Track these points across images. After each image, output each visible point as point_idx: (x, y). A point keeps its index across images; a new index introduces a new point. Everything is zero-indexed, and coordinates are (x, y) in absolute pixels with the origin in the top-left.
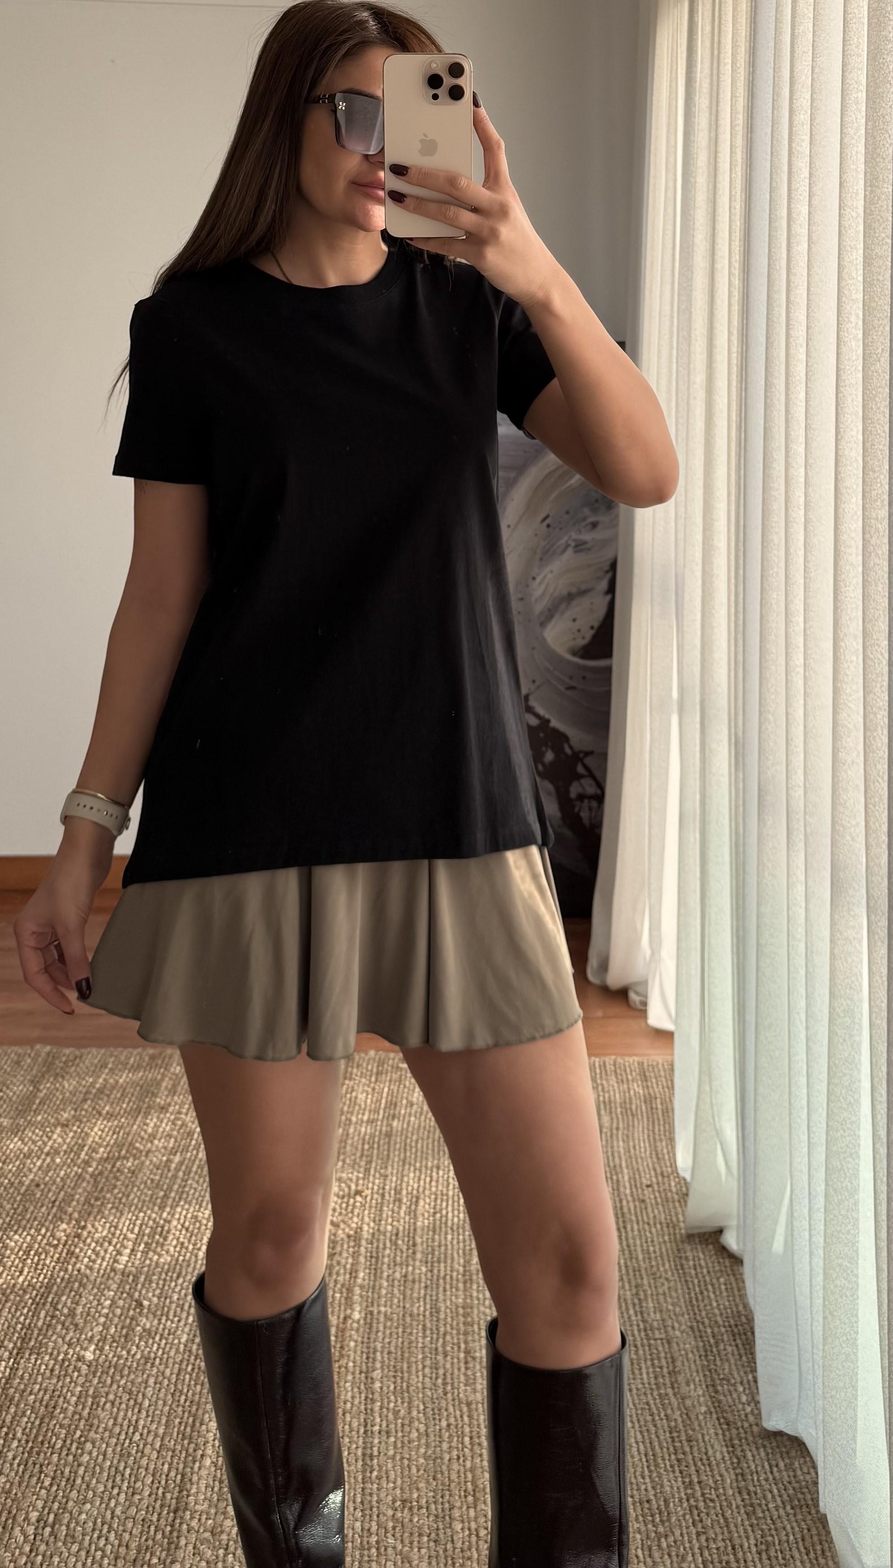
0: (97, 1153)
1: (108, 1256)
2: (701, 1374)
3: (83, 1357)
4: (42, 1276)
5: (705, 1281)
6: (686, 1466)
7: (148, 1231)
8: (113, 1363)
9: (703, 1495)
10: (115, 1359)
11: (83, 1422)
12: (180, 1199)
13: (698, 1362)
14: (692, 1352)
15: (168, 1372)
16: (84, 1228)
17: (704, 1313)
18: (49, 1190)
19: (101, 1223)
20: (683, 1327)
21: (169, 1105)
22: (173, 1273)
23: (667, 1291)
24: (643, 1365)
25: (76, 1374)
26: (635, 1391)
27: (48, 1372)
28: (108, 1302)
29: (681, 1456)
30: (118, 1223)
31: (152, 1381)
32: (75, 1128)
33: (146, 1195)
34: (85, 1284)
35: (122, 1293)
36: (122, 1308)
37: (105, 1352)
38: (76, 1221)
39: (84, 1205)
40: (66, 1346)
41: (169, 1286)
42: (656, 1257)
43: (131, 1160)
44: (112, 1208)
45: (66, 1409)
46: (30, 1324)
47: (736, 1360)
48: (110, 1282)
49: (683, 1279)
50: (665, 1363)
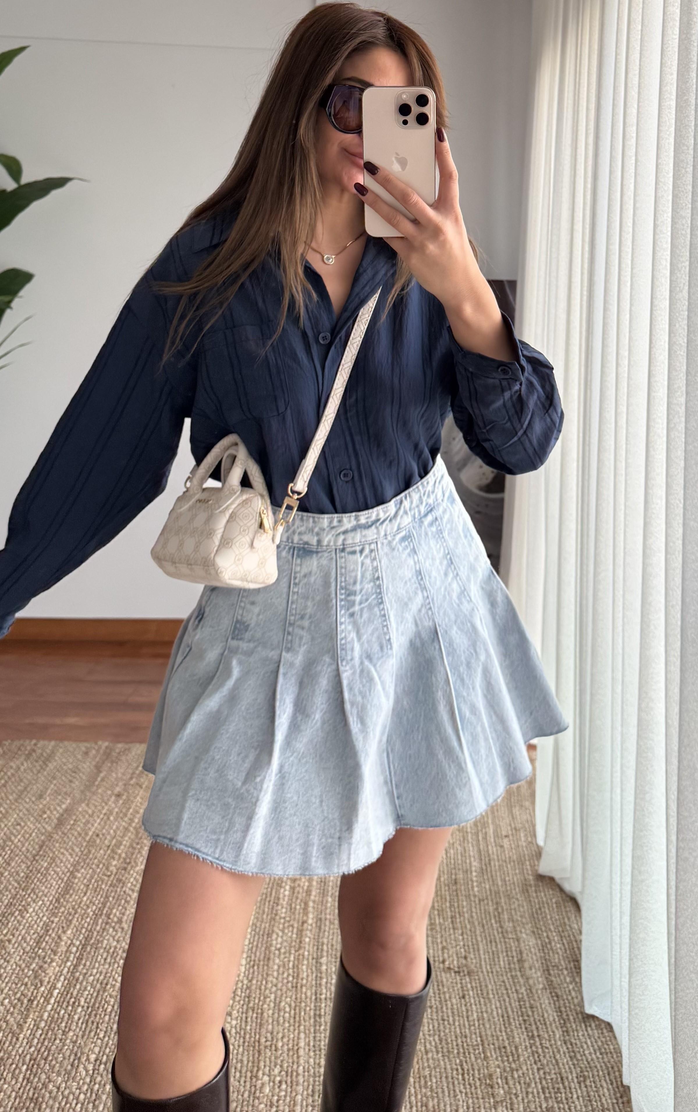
2: (540, 963)
4: (100, 896)
5: (543, 901)
6: (530, 1025)
9: (541, 1044)
13: (537, 954)
14: (534, 947)
20: (528, 931)
26: (495, 973)
29: (526, 1018)
42: (510, 884)
47: (563, 954)
49: (527, 899)
50: (514, 954)
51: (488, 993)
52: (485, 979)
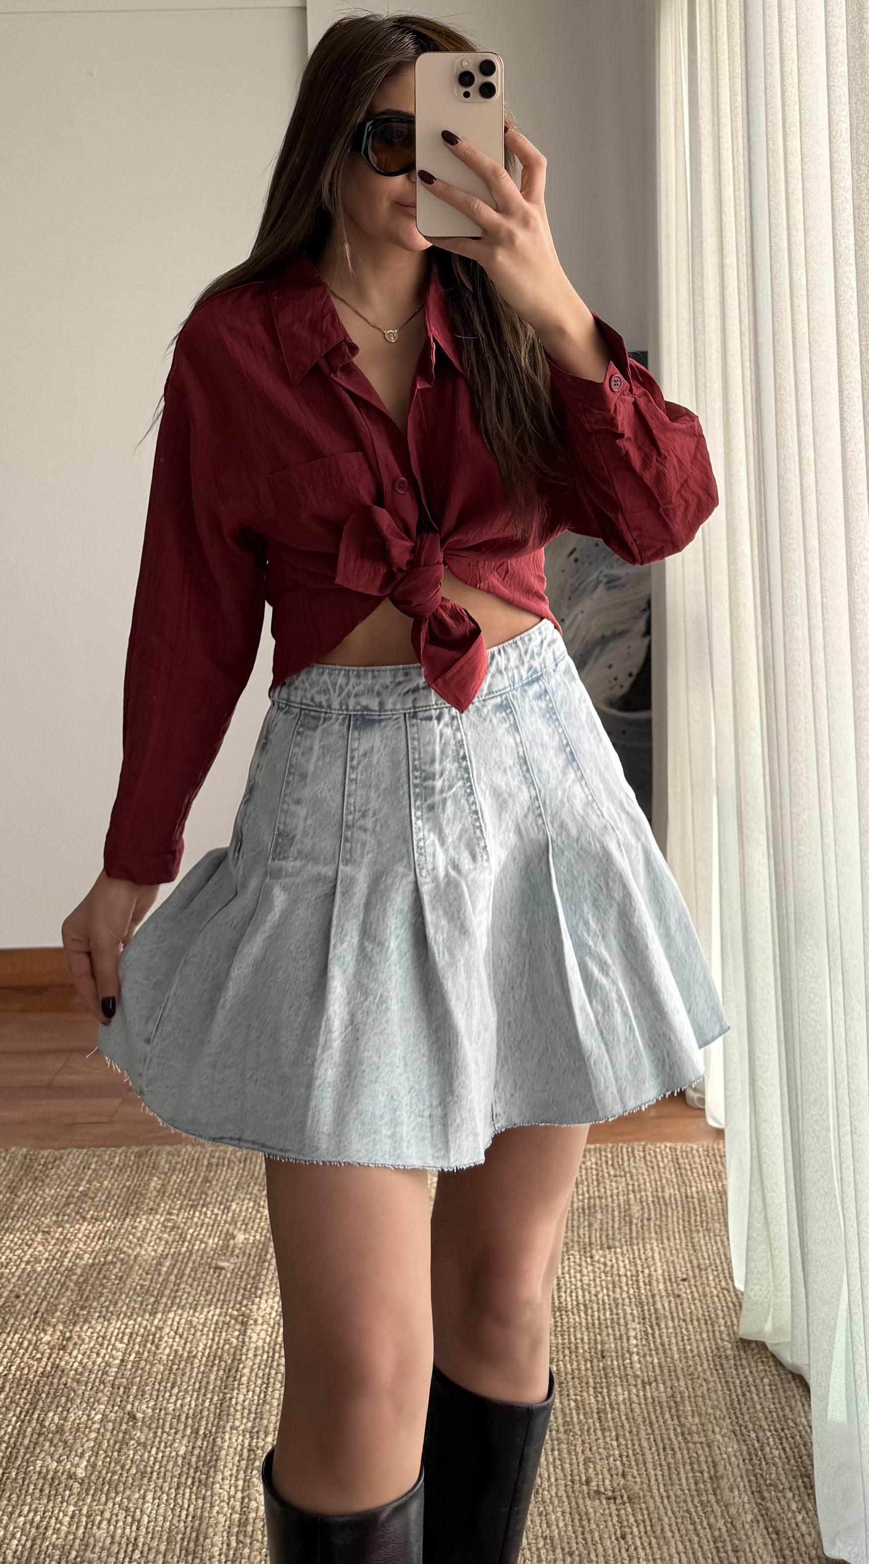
0: (82, 1259)
1: (96, 1367)
2: (746, 1480)
3: (74, 1473)
4: (26, 1392)
5: (747, 1382)
7: (139, 1339)
8: (107, 1479)
10: (109, 1475)
11: (78, 1542)
12: (172, 1304)
13: (742, 1466)
14: (735, 1456)
15: (166, 1487)
16: (70, 1339)
17: (747, 1417)
18: (31, 1301)
19: (88, 1334)
20: (724, 1431)
21: (159, 1205)
22: (167, 1383)
23: (705, 1392)
24: (682, 1470)
25: (68, 1492)
26: (673, 1498)
27: (37, 1491)
28: (99, 1416)
30: (105, 1332)
31: (149, 1497)
32: (57, 1235)
33: (135, 1301)
34: (73, 1398)
35: (113, 1406)
36: (114, 1422)
37: (98, 1468)
38: (61, 1332)
39: (69, 1314)
40: (55, 1464)
41: (163, 1396)
42: (693, 1357)
43: (118, 1265)
44: (99, 1317)
45: (59, 1529)
46: (15, 1443)
47: (783, 1464)
48: (100, 1395)
49: (723, 1380)
50: (704, 1467)
51: (662, 1530)
52: (658, 1509)
